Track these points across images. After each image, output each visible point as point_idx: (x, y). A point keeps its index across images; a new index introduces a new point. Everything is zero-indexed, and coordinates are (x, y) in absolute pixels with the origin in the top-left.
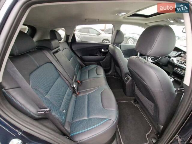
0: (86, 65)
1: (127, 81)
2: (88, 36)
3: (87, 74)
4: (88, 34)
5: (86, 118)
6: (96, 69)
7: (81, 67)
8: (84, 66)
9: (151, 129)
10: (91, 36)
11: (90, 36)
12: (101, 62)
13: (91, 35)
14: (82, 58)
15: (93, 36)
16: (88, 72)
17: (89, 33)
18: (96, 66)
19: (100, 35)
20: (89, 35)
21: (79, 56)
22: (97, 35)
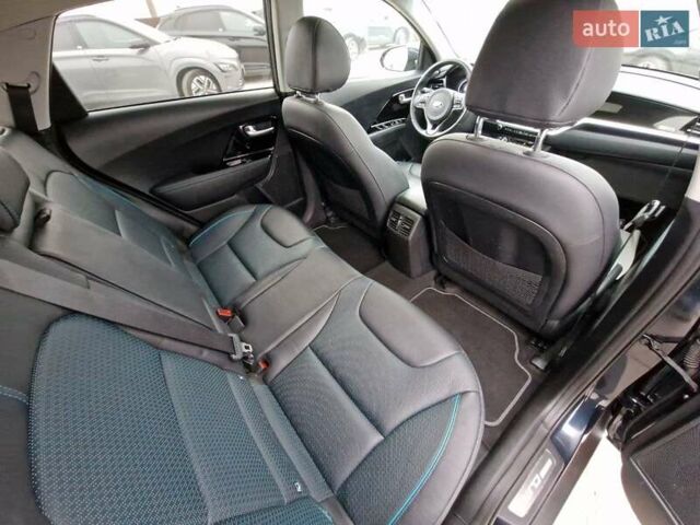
0: (202, 225)
1: (409, 230)
2: (87, 64)
3: (235, 260)
4: (80, 52)
5: (376, 438)
6: (258, 224)
7: (180, 243)
8: (193, 228)
9: (516, 338)
10: (103, 64)
11: (96, 65)
12: (260, 186)
13: (99, 58)
14: (162, 196)
15: (113, 63)
16: (228, 249)
17: (85, 46)
18: (250, 210)
19: (152, 49)
20: (87, 57)
21: (144, 188)
22: (136, 50)
